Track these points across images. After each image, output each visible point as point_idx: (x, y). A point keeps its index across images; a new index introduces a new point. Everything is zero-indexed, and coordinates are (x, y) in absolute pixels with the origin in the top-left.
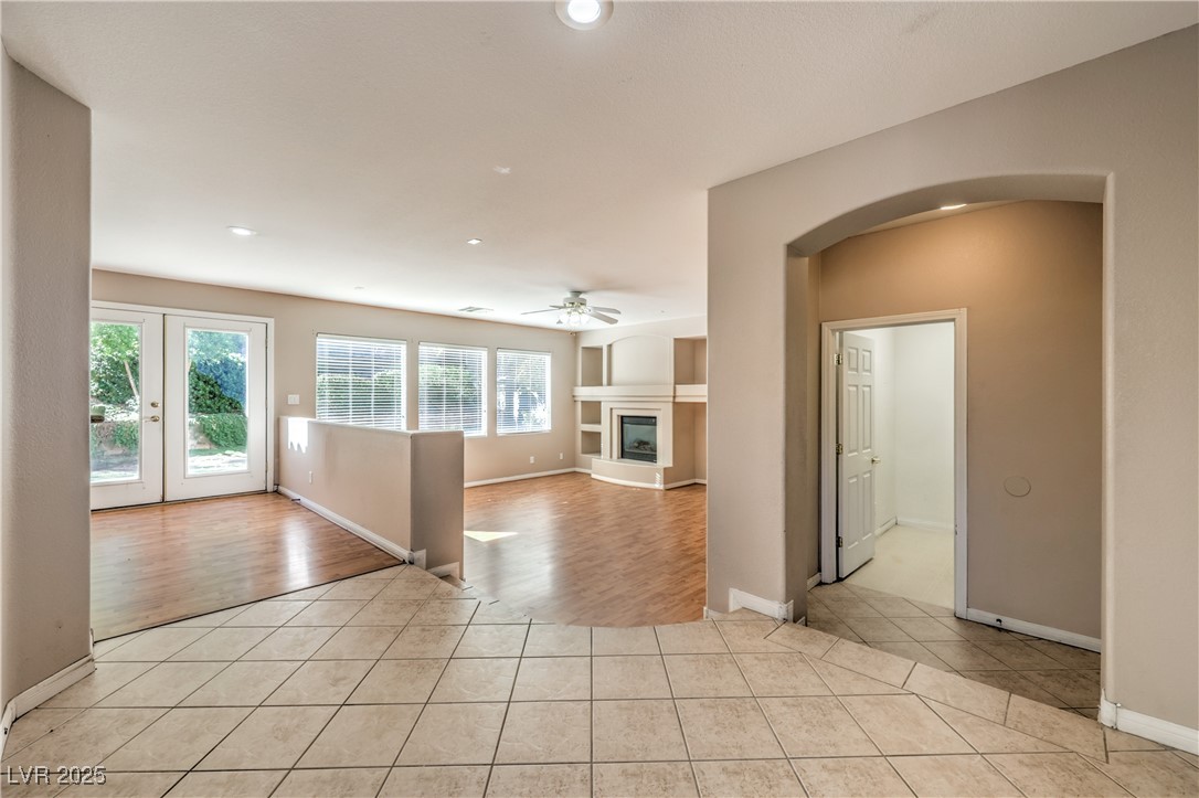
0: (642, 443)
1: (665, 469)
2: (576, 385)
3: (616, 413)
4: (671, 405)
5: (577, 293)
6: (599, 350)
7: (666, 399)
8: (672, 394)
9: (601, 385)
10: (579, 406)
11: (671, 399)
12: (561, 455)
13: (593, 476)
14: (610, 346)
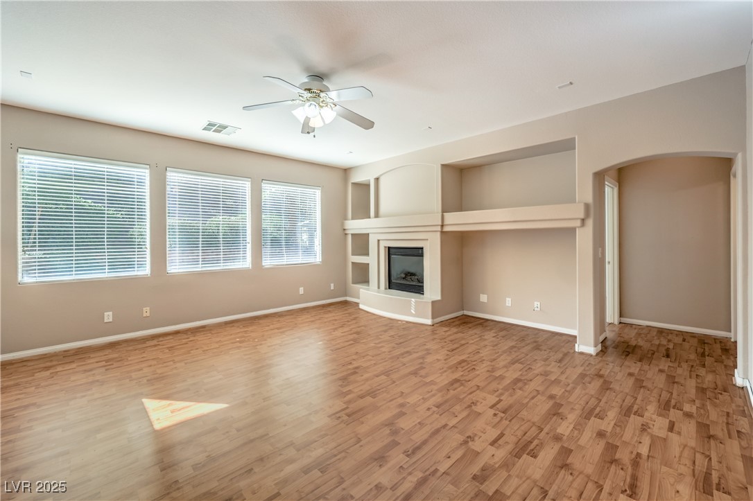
0: (409, 274)
1: (433, 303)
2: (346, 219)
3: (383, 244)
4: (438, 234)
5: (319, 77)
6: (367, 186)
7: (434, 229)
8: (440, 223)
9: (370, 218)
10: (350, 238)
11: (439, 228)
12: (332, 285)
13: (361, 306)
14: (377, 179)
